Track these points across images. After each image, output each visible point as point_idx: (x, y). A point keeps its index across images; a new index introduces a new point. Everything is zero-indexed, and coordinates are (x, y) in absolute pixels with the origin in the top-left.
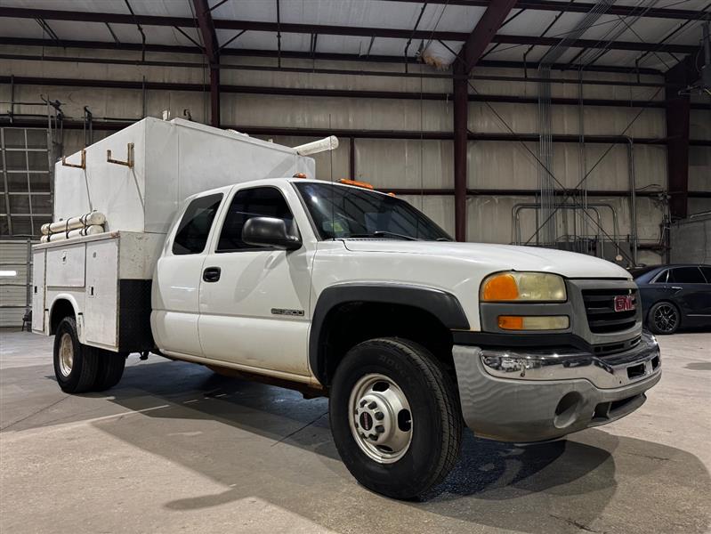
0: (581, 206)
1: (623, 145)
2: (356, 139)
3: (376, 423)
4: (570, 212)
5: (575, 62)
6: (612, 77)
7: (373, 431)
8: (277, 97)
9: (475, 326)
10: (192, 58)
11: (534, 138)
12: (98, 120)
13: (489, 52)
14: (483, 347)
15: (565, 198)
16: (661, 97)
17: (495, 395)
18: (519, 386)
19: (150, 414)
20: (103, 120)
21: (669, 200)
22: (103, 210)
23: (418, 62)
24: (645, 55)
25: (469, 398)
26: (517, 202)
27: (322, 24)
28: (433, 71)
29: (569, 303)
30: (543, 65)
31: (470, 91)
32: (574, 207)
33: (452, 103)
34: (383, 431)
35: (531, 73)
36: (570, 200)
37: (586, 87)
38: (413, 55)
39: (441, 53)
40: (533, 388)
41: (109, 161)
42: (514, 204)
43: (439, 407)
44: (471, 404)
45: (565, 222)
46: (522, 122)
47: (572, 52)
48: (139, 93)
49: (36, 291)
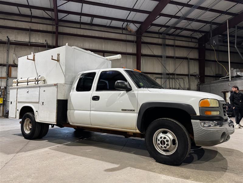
0: (174, 79)
1: (187, 60)
2: (105, 53)
4: (171, 80)
5: (173, 34)
6: (184, 39)
7: (165, 145)
8: (78, 37)
9: (198, 114)
11: (161, 57)
12: (12, 41)
13: (148, 28)
14: (200, 120)
15: (170, 75)
16: (197, 46)
19: (67, 145)
20: (14, 41)
21: (200, 78)
23: (125, 30)
24: (193, 33)
25: (197, 134)
26: (156, 76)
27: (95, 14)
28: (130, 33)
29: (219, 108)
30: (164, 34)
31: (142, 40)
32: (172, 79)
33: (136, 44)
34: (168, 145)
35: (161, 36)
36: (171, 76)
37: (176, 41)
38: (124, 27)
39: (133, 27)
40: (216, 131)
41: (52, 59)
42: (154, 77)
44: (198, 136)
45: (169, 83)
46: (157, 51)
47: (173, 30)
49: (11, 103)
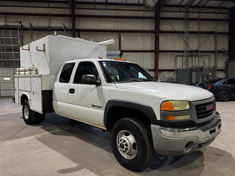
0: (198, 56)
1: (213, 35)
2: (121, 33)
3: (125, 147)
4: (194, 58)
5: (198, 5)
6: (211, 10)
7: (124, 150)
8: (94, 19)
9: (159, 118)
10: (65, 5)
11: (182, 32)
12: (34, 27)
13: (168, 2)
14: (161, 126)
15: (192, 53)
16: (228, 17)
17: (164, 142)
18: (173, 140)
20: (36, 27)
21: (229, 54)
22: (36, 66)
23: (143, 6)
24: (223, 2)
25: (156, 142)
26: (176, 55)
28: (148, 9)
29: (191, 110)
30: (187, 6)
31: (161, 16)
32: (195, 56)
33: (154, 20)
34: (128, 150)
35: (183, 9)
36: (194, 54)
37: (202, 14)
38: (141, 3)
39: (151, 3)
41: (37, 50)
42: (175, 55)
43: (146, 144)
44: (156, 144)
45: (192, 61)
46: (178, 27)
48: (48, 18)
49: (16, 91)
